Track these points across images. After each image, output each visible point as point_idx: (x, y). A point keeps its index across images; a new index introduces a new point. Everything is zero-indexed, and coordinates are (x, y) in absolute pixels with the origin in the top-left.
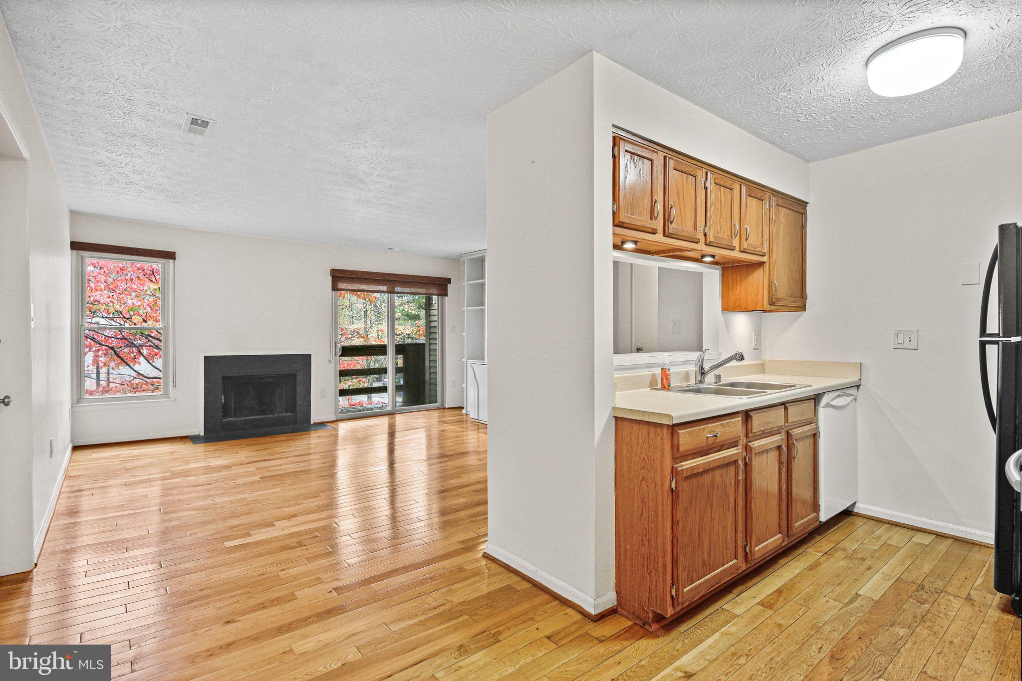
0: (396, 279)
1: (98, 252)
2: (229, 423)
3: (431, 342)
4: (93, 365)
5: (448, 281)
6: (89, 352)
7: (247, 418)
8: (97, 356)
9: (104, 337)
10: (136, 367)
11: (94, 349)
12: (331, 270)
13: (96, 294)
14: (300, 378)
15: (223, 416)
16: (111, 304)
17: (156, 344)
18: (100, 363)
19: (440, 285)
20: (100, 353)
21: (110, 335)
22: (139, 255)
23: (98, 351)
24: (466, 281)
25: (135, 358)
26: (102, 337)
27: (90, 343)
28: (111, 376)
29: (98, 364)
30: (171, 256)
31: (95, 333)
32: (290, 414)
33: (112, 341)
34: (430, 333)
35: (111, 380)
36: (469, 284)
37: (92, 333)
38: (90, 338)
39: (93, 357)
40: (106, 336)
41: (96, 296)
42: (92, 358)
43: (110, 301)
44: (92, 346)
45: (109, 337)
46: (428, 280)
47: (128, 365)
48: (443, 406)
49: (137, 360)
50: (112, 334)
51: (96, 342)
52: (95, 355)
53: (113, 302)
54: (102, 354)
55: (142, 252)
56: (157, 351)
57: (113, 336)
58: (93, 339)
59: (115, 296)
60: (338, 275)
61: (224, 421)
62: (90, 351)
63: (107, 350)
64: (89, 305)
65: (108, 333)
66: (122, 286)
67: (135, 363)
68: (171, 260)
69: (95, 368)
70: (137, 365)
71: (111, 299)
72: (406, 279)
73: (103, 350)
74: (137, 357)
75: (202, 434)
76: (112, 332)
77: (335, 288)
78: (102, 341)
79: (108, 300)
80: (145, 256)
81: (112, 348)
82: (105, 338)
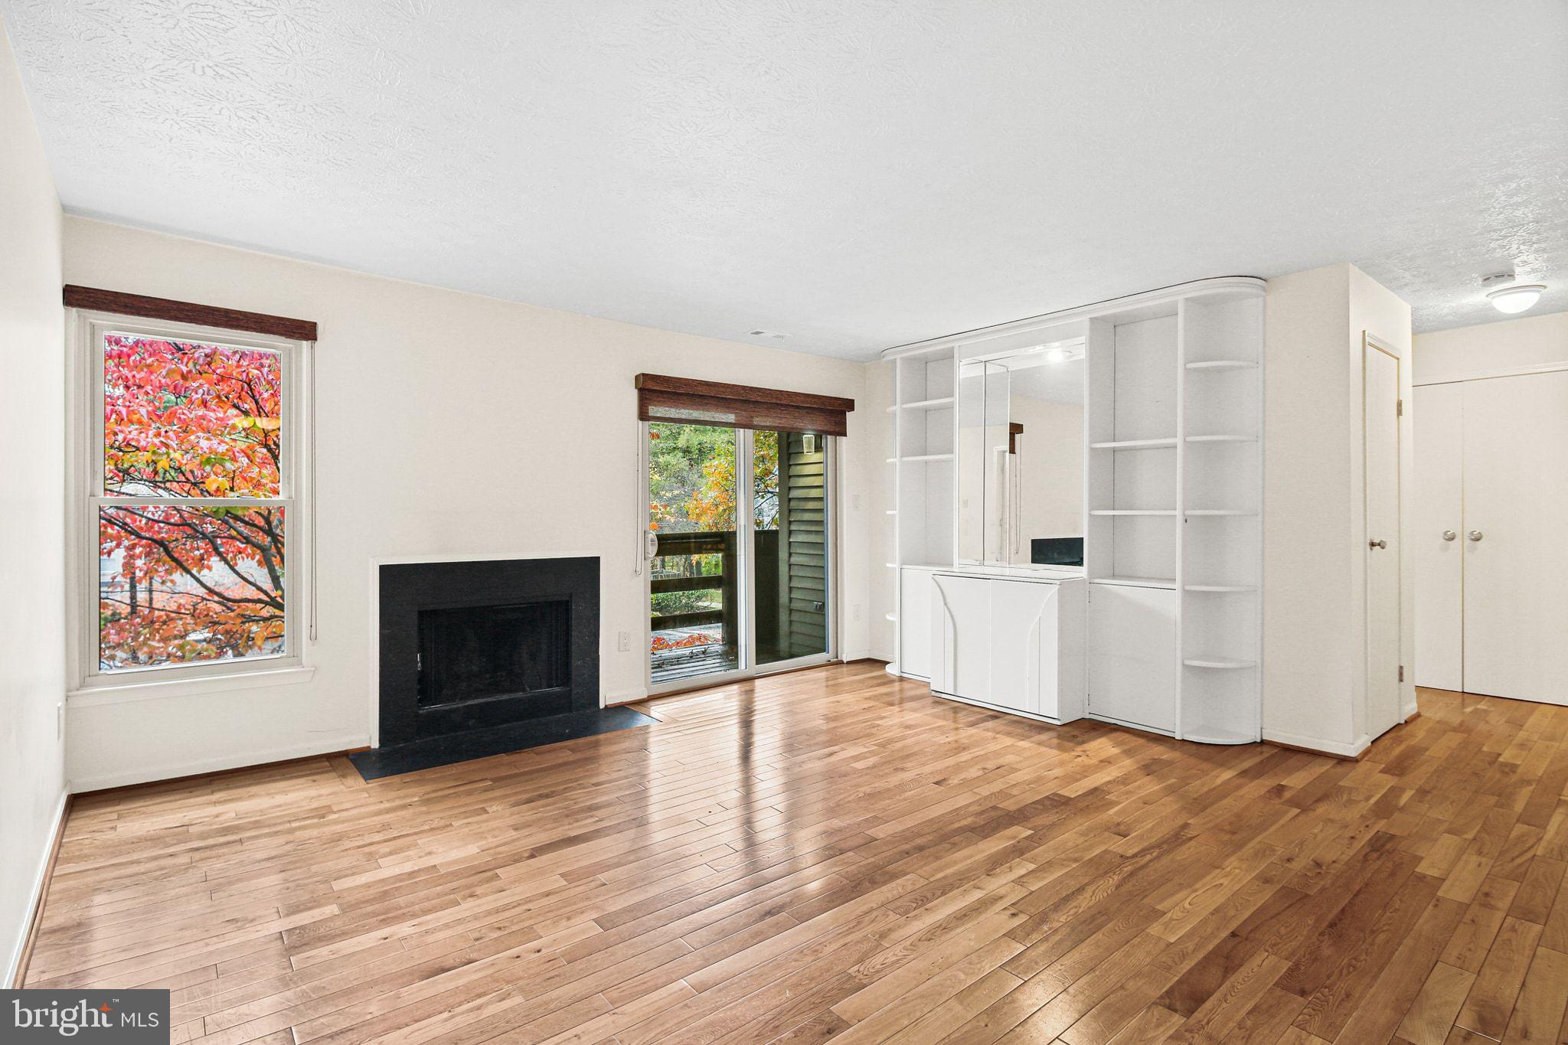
0: (759, 399)
1: (132, 314)
2: (434, 717)
3: (793, 528)
4: (123, 575)
5: (850, 405)
6: (117, 550)
7: (470, 703)
8: (132, 557)
9: (144, 521)
10: (206, 576)
11: (126, 543)
12: (637, 377)
13: (130, 429)
14: (578, 608)
15: (420, 701)
16: (164, 450)
17: (245, 535)
18: (137, 571)
19: (832, 412)
20: (138, 550)
21: (156, 518)
22: (232, 327)
23: (133, 547)
24: (898, 400)
25: (202, 558)
26: (140, 521)
27: (119, 532)
28: (155, 595)
29: (134, 573)
30: (305, 331)
31: (128, 514)
32: (557, 689)
33: (160, 528)
34: (790, 511)
35: (155, 605)
36: (904, 409)
37: (121, 513)
38: (117, 525)
39: (125, 558)
40: (149, 519)
41: (130, 432)
42: (123, 561)
43: (161, 442)
44: (122, 537)
45: (153, 520)
46: (815, 403)
47: (188, 572)
48: (837, 658)
49: (206, 562)
50: (160, 516)
51: (129, 532)
52: (128, 554)
53: (167, 446)
54: (141, 553)
55: (238, 319)
56: (243, 546)
57: (161, 518)
58: (124, 526)
59: (171, 434)
60: (651, 385)
61: (421, 712)
62: (118, 546)
63: (149, 546)
64: (113, 451)
65: (153, 514)
66: (183, 414)
67: (202, 567)
68: (304, 342)
69: (128, 581)
70: (205, 571)
71: (163, 439)
72: (777, 398)
73: (141, 546)
74: (205, 557)
75: (375, 745)
76: (160, 513)
77: (643, 416)
78: (141, 528)
79: (156, 441)
80: (247, 329)
81: (161, 543)
82: (146, 524)
